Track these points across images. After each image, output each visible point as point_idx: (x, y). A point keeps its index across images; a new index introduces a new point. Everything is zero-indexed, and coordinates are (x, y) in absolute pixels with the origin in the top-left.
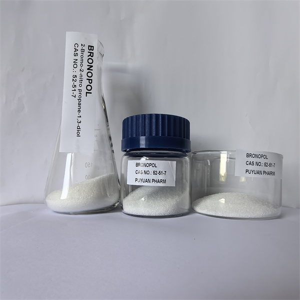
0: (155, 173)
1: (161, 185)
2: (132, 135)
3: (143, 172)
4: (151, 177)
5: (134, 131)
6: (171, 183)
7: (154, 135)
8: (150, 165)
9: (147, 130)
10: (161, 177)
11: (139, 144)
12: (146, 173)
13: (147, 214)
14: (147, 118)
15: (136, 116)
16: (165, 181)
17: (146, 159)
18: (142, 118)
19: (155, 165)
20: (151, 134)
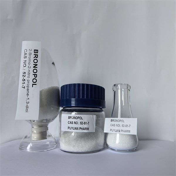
0: (81, 123)
1: (86, 131)
2: (66, 97)
3: (73, 122)
4: (79, 126)
5: (68, 94)
6: (92, 130)
7: (81, 97)
8: (78, 118)
9: (76, 94)
10: (85, 126)
11: (71, 104)
12: (75, 123)
13: (75, 151)
14: (76, 86)
15: (69, 84)
16: (88, 129)
17: (76, 114)
18: (73, 86)
19: (81, 118)
20: (79, 97)
